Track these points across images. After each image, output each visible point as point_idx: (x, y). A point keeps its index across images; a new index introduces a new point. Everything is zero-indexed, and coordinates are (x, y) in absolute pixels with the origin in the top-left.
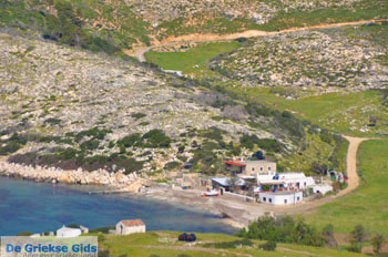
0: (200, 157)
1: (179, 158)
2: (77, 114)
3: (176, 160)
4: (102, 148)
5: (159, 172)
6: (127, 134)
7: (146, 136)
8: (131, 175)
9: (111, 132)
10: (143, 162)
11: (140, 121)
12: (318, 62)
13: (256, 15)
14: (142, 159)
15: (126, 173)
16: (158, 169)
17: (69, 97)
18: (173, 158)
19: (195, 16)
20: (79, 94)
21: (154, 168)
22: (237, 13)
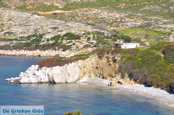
0: (100, 42)
1: (89, 43)
2: (20, 30)
3: (88, 44)
4: (43, 41)
5: (82, 49)
6: (54, 35)
7: (65, 35)
8: (66, 51)
9: (45, 35)
10: (71, 45)
11: (57, 30)
12: (100, 19)
13: (57, 5)
14: (69, 44)
15: (64, 51)
16: (80, 48)
17: (10, 24)
18: (85, 43)
19: (30, 4)
20: (15, 22)
21: (78, 48)
22: (49, 4)
